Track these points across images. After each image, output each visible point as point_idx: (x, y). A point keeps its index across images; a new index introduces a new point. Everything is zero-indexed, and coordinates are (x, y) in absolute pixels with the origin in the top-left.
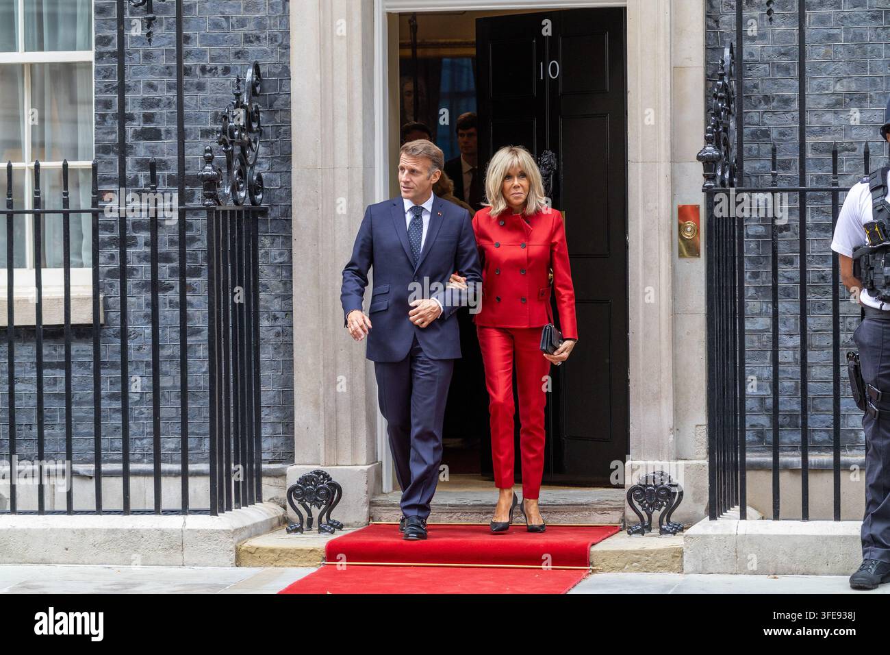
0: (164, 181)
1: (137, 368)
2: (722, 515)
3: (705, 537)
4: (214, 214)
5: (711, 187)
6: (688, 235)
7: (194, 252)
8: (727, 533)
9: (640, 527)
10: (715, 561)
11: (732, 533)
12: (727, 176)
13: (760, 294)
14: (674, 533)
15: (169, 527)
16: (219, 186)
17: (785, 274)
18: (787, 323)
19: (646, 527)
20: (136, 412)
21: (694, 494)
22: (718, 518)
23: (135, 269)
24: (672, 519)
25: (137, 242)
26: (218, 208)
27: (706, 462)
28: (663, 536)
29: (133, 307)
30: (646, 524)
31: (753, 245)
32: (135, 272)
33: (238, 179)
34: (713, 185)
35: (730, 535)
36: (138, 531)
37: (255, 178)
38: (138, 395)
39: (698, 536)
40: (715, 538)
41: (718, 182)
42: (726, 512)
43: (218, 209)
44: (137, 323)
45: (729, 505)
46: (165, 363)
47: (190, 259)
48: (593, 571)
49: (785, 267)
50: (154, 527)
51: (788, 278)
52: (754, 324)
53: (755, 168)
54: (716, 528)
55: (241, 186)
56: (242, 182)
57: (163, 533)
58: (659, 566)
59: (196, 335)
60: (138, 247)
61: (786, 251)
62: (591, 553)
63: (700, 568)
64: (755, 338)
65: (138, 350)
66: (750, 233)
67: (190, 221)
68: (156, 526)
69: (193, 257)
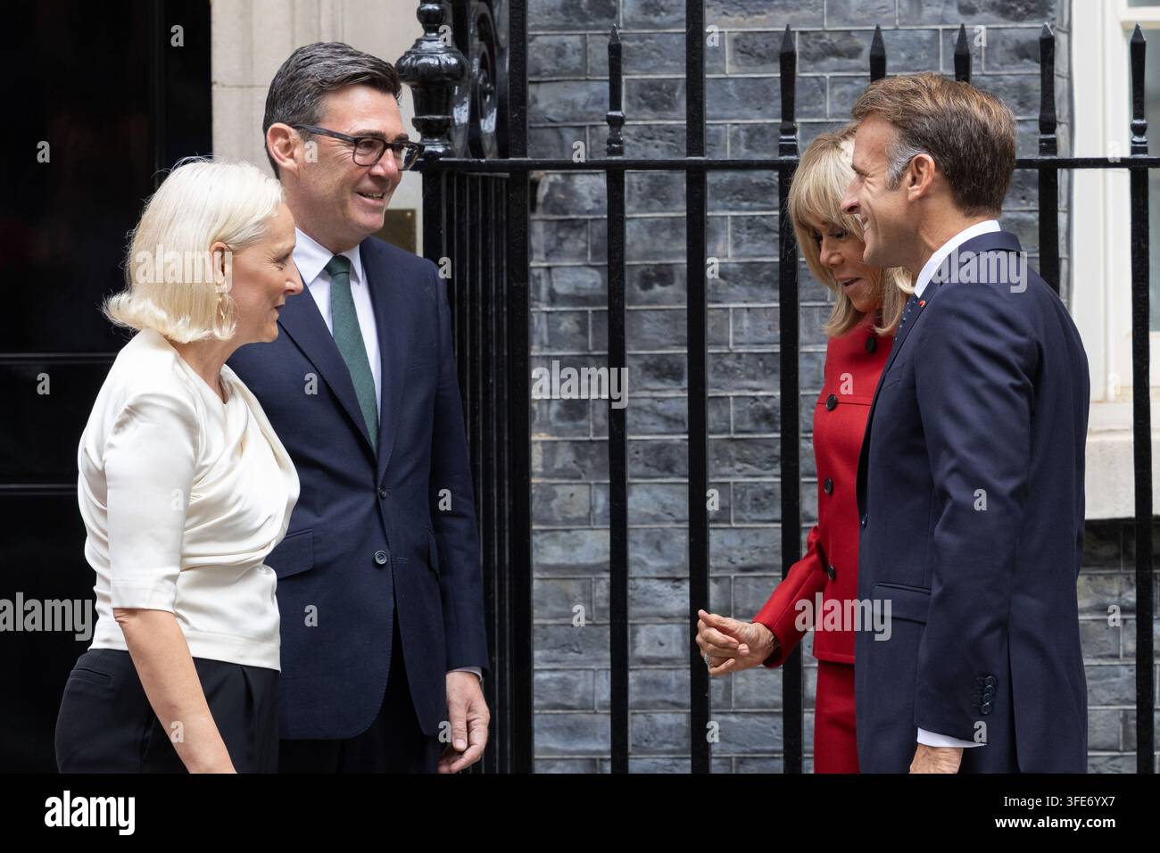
5: (434, 155)
12: (489, 125)
13: (588, 463)
17: (660, 406)
18: (665, 547)
31: (568, 325)
34: (440, 150)
41: (459, 142)
49: (660, 386)
51: (668, 419)
52: (572, 547)
53: (573, 104)
61: (663, 341)
64: (573, 588)
66: (561, 289)
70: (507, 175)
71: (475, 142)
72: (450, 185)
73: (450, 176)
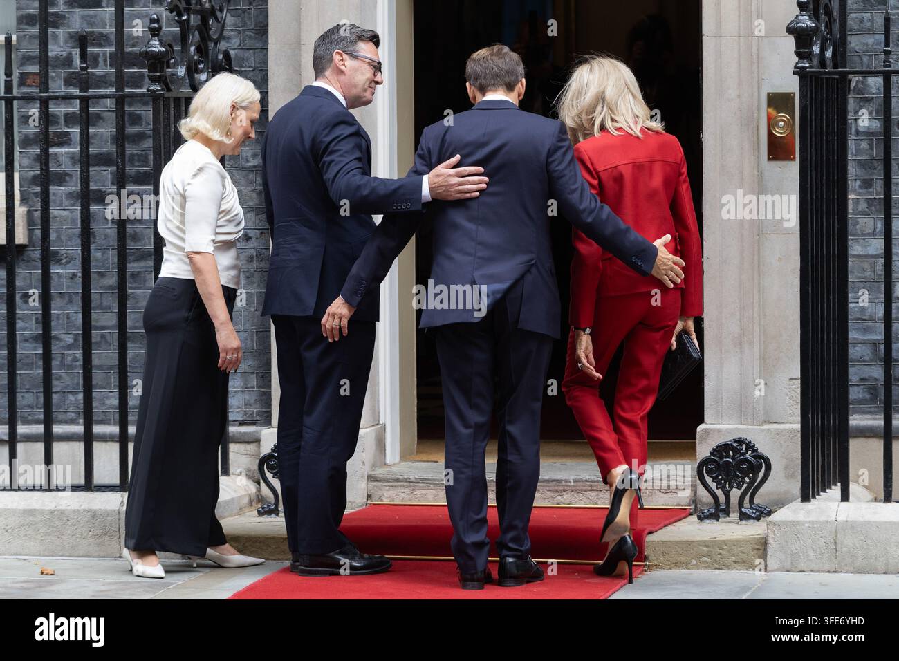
0: (105, 61)
1: (71, 302)
2: (819, 495)
3: (794, 523)
4: (162, 103)
5: (804, 68)
6: (779, 132)
7: (144, 153)
8: (823, 519)
9: (713, 511)
10: (808, 555)
11: (830, 519)
12: (829, 54)
13: (874, 208)
14: (758, 519)
15: (103, 508)
16: (168, 67)
19: (722, 510)
20: (69, 358)
21: (786, 468)
22: (812, 500)
23: (67, 174)
24: (756, 501)
25: (70, 140)
26: (167, 94)
27: (798, 426)
28: (744, 522)
29: (65, 223)
30: (723, 506)
31: (864, 145)
32: (67, 178)
33: (196, 57)
34: (807, 65)
35: (827, 522)
36: (62, 512)
37: (220, 57)
38: (71, 336)
39: (785, 523)
40: (806, 525)
41: (816, 61)
42: (825, 491)
43: (166, 96)
44: (69, 243)
45: (829, 482)
46: (106, 295)
47: (139, 161)
48: (649, 567)
50: (82, 507)
52: (866, 247)
53: (867, 45)
54: (809, 512)
55: (201, 66)
56: (202, 62)
57: (94, 514)
58: (735, 562)
59: (146, 260)
60: (72, 146)
62: (646, 545)
63: (788, 565)
64: (866, 265)
65: (72, 278)
66: (861, 129)
67: (139, 112)
68: (85, 506)
69: (142, 158)
70: (837, 77)
71: (823, 62)
72: (811, 81)
73: (811, 77)
